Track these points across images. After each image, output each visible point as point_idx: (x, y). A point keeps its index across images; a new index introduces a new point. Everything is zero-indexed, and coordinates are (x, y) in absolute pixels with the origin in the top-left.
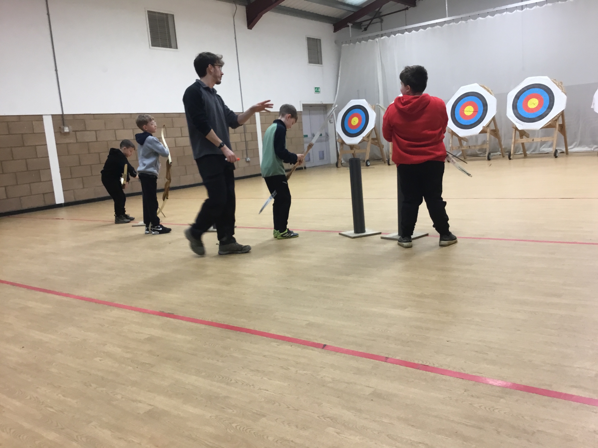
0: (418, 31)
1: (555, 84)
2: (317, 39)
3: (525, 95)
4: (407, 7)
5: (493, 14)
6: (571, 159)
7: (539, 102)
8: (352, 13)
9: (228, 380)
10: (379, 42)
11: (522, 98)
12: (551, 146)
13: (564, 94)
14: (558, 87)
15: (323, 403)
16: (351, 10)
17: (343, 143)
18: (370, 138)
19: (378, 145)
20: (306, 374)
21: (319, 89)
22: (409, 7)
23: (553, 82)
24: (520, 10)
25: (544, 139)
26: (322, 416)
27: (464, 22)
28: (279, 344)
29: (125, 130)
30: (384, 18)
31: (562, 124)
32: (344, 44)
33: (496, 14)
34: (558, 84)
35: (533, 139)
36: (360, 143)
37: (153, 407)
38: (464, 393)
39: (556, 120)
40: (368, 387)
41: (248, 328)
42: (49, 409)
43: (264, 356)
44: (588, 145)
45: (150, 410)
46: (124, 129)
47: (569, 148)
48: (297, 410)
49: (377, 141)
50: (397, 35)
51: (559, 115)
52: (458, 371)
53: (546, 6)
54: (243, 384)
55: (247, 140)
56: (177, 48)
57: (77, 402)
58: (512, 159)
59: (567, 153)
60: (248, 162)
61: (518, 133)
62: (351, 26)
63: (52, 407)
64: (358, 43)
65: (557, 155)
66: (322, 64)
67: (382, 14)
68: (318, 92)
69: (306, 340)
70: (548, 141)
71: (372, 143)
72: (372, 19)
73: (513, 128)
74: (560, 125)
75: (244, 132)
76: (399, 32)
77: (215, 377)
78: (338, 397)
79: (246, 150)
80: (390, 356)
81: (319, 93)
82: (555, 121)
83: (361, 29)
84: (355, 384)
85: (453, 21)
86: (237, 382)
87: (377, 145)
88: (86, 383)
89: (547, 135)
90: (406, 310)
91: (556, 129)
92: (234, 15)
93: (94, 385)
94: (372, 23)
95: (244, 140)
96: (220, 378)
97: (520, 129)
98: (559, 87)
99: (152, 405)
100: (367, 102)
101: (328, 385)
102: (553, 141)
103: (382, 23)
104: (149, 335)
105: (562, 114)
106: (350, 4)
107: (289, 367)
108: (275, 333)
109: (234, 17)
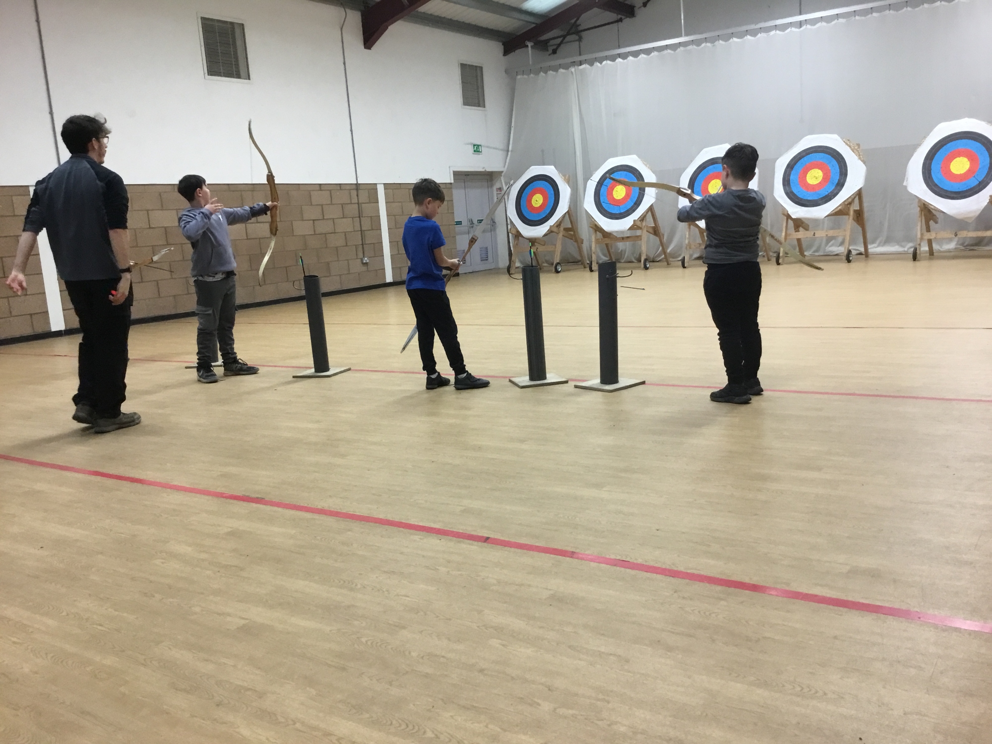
0: (637, 57)
1: (848, 148)
2: (476, 67)
3: (802, 163)
4: (621, 18)
5: (754, 33)
6: (872, 265)
7: (824, 174)
8: (534, 25)
9: (353, 584)
10: (576, 74)
11: (798, 167)
12: (842, 244)
13: (862, 163)
14: (853, 151)
15: (483, 611)
16: (530, 20)
17: (518, 235)
18: (562, 229)
19: (574, 239)
20: (461, 575)
21: (480, 147)
22: (623, 17)
23: (845, 144)
24: (796, 28)
25: (831, 233)
26: (484, 626)
27: (709, 44)
28: (422, 537)
29: (164, 211)
30: (584, 34)
31: (860, 210)
32: (519, 75)
33: (759, 34)
34: (853, 148)
35: (814, 233)
36: (545, 235)
37: (248, 621)
38: (672, 595)
39: (850, 204)
40: (547, 589)
41: (376, 516)
42: (100, 628)
43: (402, 553)
44: (898, 243)
45: (244, 625)
46: (162, 209)
47: (869, 247)
48: (450, 619)
49: (572, 233)
50: (604, 62)
51: (854, 195)
52: (668, 567)
53: (836, 23)
54: (373, 589)
55: (363, 229)
56: (249, 79)
57: (137, 618)
58: (782, 265)
59: (866, 255)
60: (366, 264)
61: (790, 222)
62: (532, 47)
63: (101, 625)
64: (542, 74)
65: (851, 258)
66: (485, 107)
67: (581, 28)
68: (479, 151)
69: (461, 531)
70: (837, 236)
71: (566, 237)
72: (564, 37)
73: (784, 214)
74: (855, 211)
75: (358, 216)
76: (607, 58)
77: (332, 581)
78: (505, 602)
79: (362, 244)
80: (577, 551)
81: (479, 154)
82: (849, 206)
83: (548, 51)
84: (529, 586)
85: (692, 42)
86: (364, 587)
87: (572, 239)
88: (146, 593)
89: (836, 226)
90: (604, 489)
91: (849, 219)
92: (342, 27)
93: (158, 596)
94: (564, 41)
95: (360, 229)
96: (340, 582)
97: (793, 217)
98: (855, 151)
99: (247, 619)
100: (556, 171)
101: (491, 588)
102: (845, 236)
103: (581, 43)
104: (231, 528)
105: (859, 193)
106: (530, 10)
107: (437, 567)
108: (416, 523)
109: (341, 29)
